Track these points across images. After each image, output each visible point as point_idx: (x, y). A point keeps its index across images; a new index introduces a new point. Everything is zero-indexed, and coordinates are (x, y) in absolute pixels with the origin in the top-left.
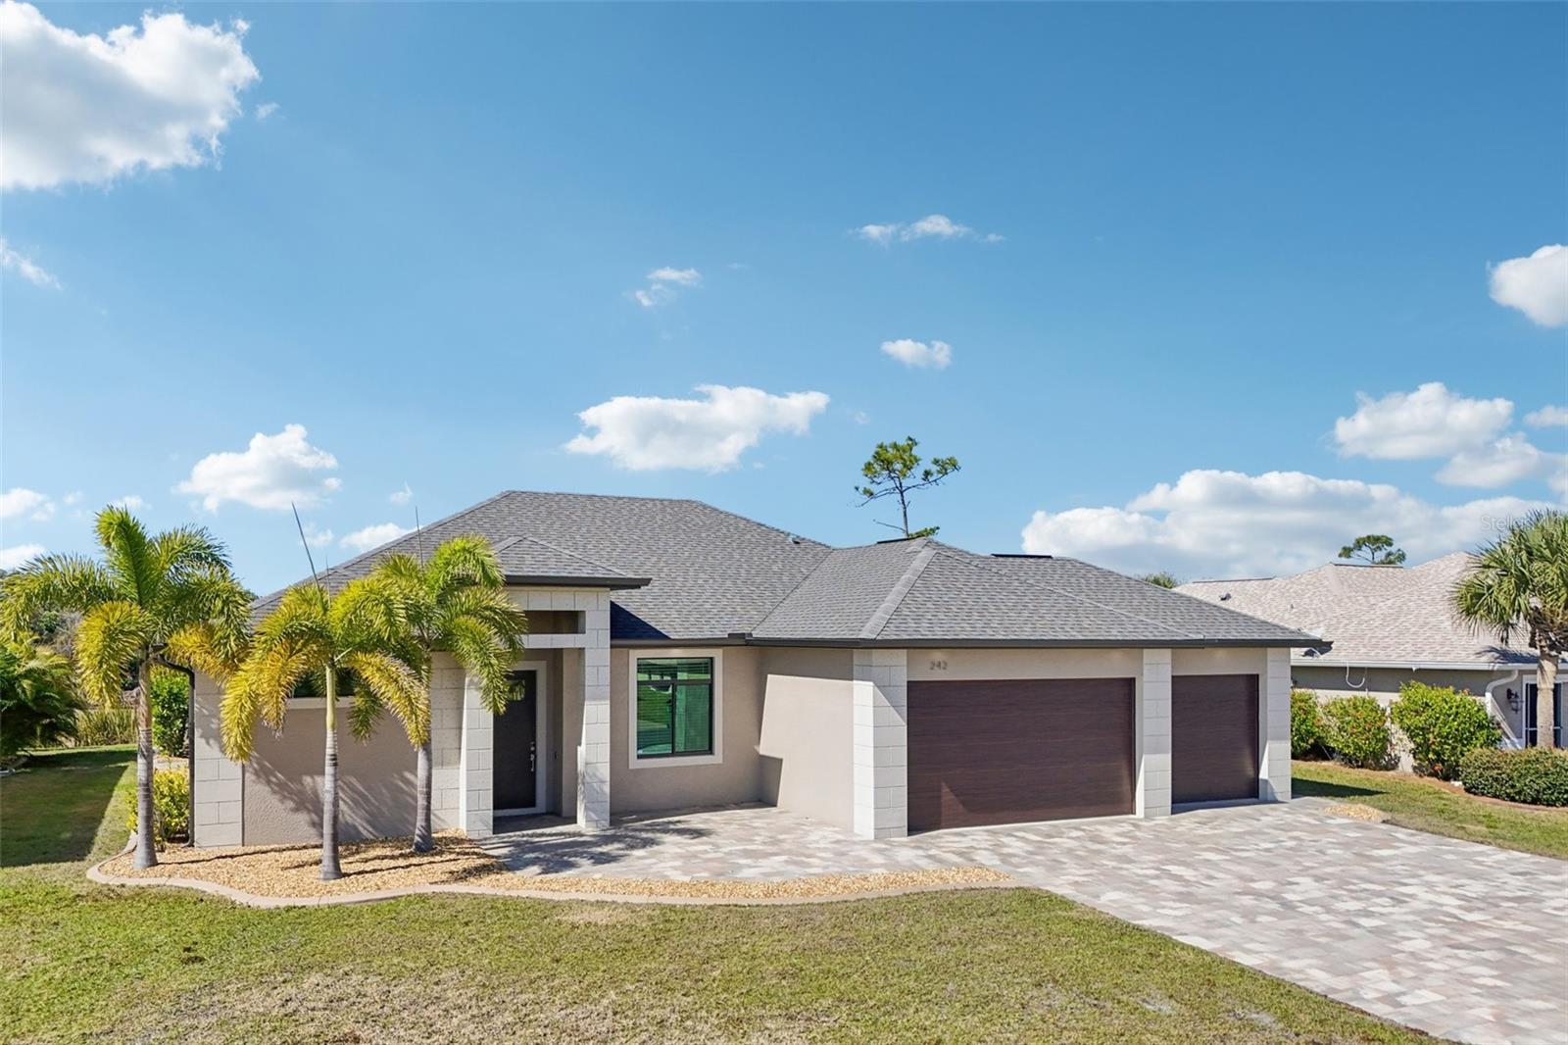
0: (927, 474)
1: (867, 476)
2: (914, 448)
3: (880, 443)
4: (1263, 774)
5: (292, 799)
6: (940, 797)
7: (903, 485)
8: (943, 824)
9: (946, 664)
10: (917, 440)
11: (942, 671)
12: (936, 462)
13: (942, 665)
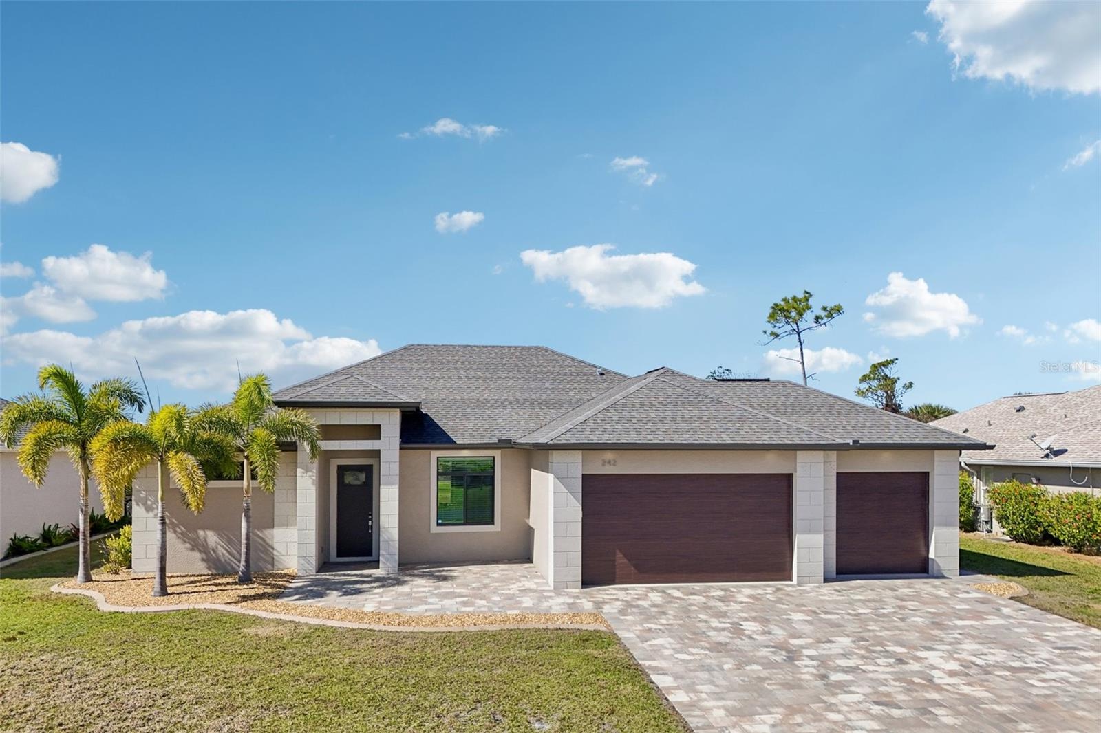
0: (817, 318)
1: (769, 322)
2: (810, 299)
3: (784, 297)
4: (932, 555)
5: (190, 543)
6: (614, 561)
7: (800, 328)
8: (617, 581)
9: (615, 462)
10: (812, 293)
11: (612, 466)
12: (825, 309)
13: (612, 462)
